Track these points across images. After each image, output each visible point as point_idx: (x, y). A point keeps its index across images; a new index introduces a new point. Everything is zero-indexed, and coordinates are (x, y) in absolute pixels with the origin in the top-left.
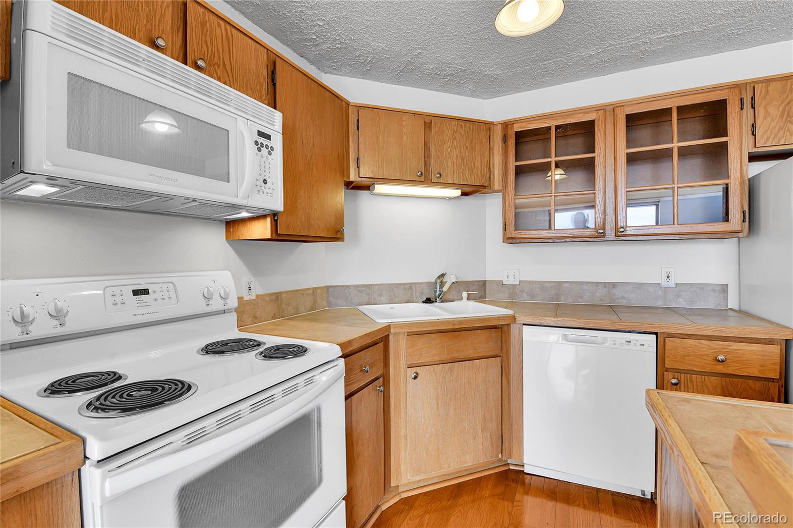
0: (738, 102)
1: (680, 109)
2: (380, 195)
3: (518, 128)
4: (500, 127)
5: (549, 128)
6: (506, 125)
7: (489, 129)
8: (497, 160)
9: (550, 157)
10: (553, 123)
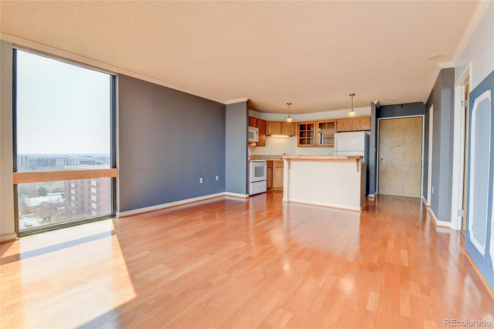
0: (336, 122)
1: (327, 123)
2: (272, 137)
3: (300, 124)
4: (297, 123)
5: (306, 125)
6: (298, 123)
7: (295, 124)
8: (296, 130)
9: (306, 130)
10: (307, 124)
